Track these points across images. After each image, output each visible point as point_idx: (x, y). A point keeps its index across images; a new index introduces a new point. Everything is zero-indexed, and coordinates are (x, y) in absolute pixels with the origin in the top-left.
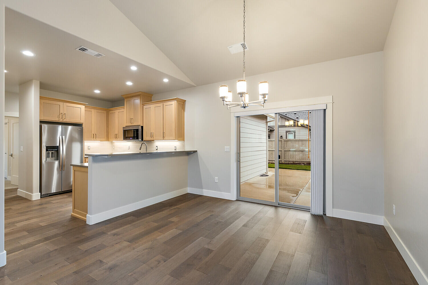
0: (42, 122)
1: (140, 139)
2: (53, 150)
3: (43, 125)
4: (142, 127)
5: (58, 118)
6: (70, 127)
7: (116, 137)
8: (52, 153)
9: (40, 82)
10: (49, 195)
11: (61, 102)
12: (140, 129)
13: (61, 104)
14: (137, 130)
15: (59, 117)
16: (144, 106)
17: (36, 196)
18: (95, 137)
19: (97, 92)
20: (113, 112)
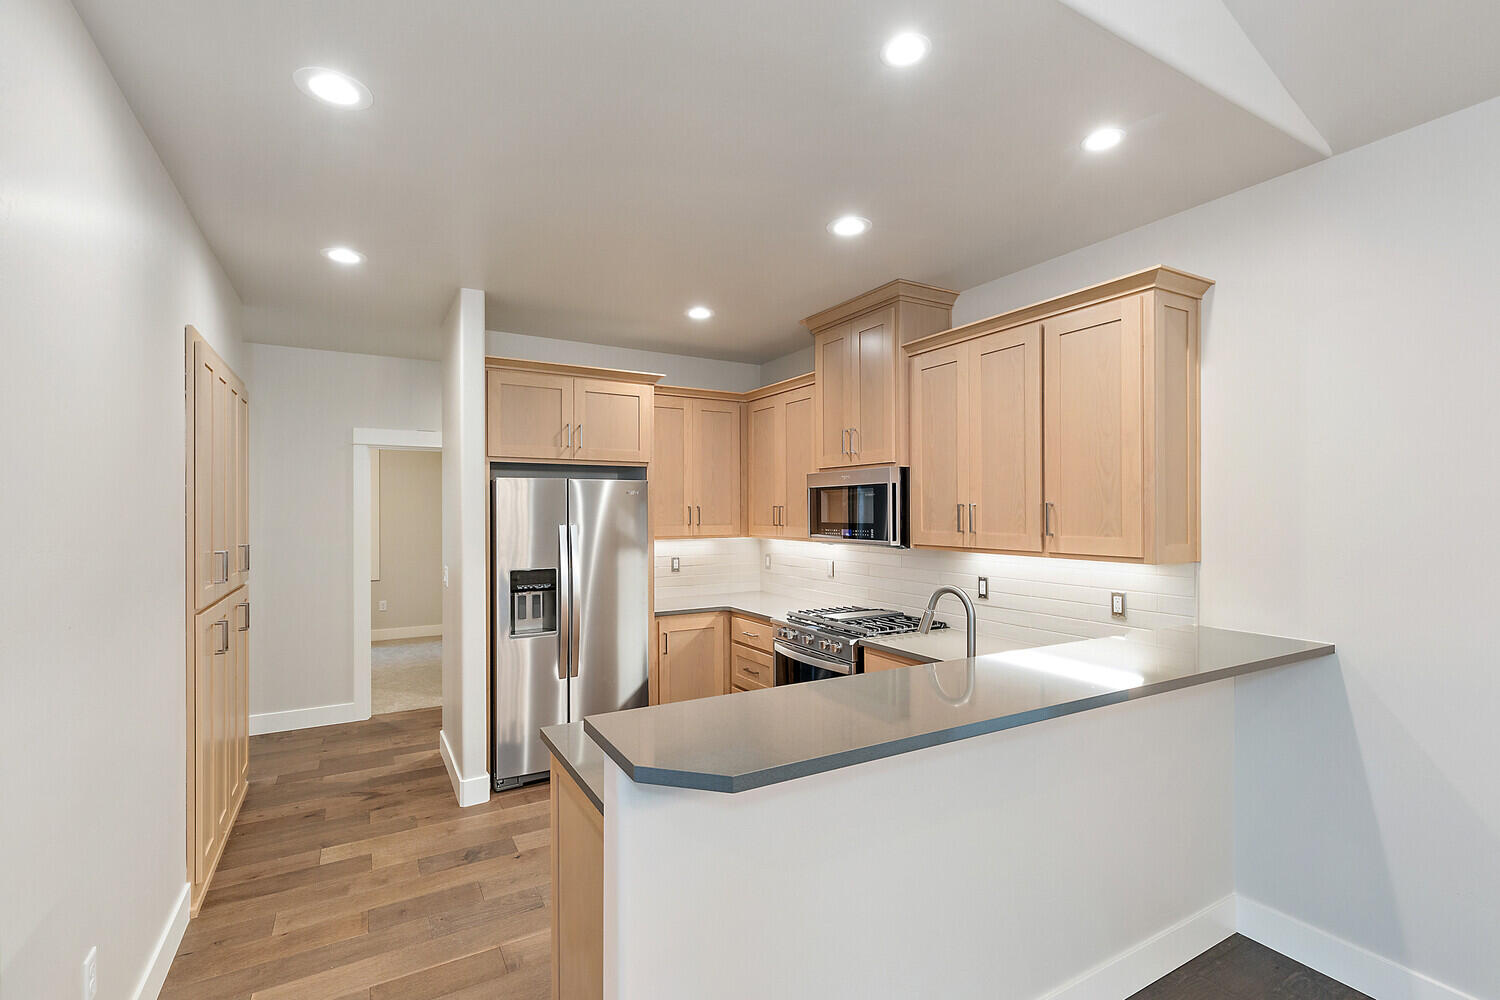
0: (498, 467)
1: (894, 539)
2: (534, 590)
3: (501, 482)
4: (905, 473)
5: (555, 445)
6: (607, 485)
7: (779, 522)
8: (536, 598)
9: (486, 295)
10: (522, 781)
11: (565, 379)
12: (894, 485)
13: (565, 383)
14: (880, 491)
15: (557, 442)
16: (916, 359)
17: (473, 787)
18: (694, 523)
19: (700, 313)
20: (765, 403)
